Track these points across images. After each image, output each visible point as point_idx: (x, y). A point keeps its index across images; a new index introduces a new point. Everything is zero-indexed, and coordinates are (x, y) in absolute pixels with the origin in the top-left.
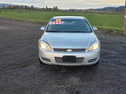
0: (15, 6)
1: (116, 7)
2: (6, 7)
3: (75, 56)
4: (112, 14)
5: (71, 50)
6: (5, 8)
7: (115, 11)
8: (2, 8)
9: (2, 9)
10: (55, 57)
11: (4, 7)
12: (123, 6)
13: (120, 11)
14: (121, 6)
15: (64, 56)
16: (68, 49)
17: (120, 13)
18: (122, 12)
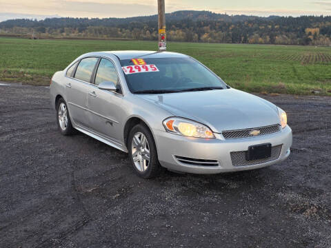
1: (36, 20)
3: (270, 145)
4: (35, 39)
5: (259, 132)
7: (38, 30)
10: (231, 153)
12: (53, 17)
13: (49, 31)
14: (49, 19)
15: (250, 148)
16: (250, 130)
17: (50, 35)
18: (54, 33)
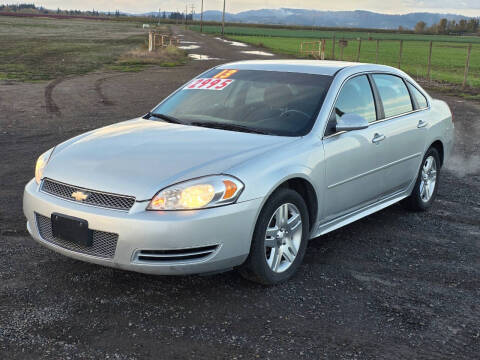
0: (463, 21)
2: (429, 24)
3: (85, 223)
6: (425, 29)
8: (413, 29)
9: (412, 33)
11: (423, 25)
16: (75, 189)
